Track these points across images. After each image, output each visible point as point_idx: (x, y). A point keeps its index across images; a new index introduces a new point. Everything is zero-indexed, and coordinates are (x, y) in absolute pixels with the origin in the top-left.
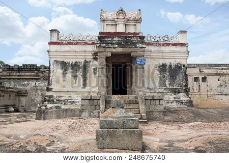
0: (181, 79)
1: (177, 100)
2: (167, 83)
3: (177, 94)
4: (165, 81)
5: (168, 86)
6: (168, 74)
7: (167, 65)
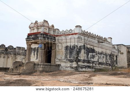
0: (75, 54)
1: (71, 66)
2: (68, 56)
3: (72, 63)
4: (67, 55)
5: (68, 58)
6: (69, 51)
7: (68, 46)
